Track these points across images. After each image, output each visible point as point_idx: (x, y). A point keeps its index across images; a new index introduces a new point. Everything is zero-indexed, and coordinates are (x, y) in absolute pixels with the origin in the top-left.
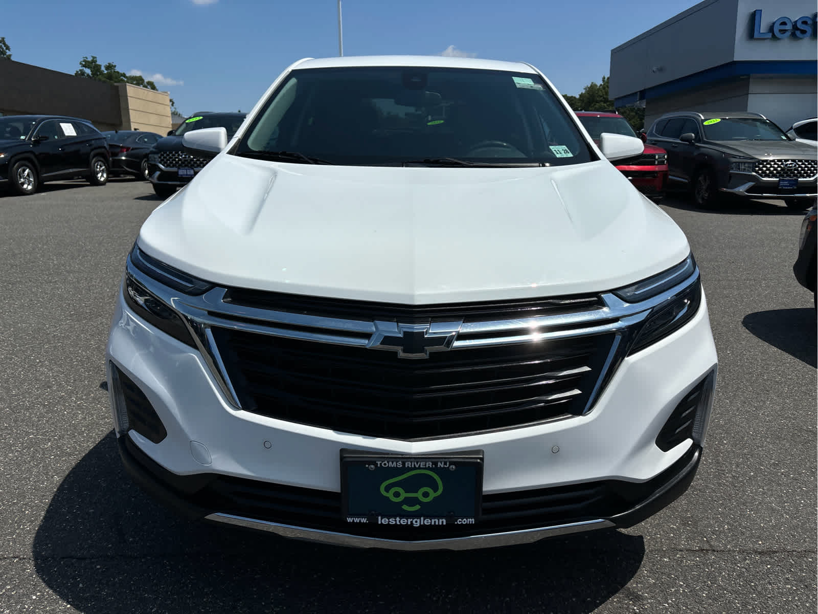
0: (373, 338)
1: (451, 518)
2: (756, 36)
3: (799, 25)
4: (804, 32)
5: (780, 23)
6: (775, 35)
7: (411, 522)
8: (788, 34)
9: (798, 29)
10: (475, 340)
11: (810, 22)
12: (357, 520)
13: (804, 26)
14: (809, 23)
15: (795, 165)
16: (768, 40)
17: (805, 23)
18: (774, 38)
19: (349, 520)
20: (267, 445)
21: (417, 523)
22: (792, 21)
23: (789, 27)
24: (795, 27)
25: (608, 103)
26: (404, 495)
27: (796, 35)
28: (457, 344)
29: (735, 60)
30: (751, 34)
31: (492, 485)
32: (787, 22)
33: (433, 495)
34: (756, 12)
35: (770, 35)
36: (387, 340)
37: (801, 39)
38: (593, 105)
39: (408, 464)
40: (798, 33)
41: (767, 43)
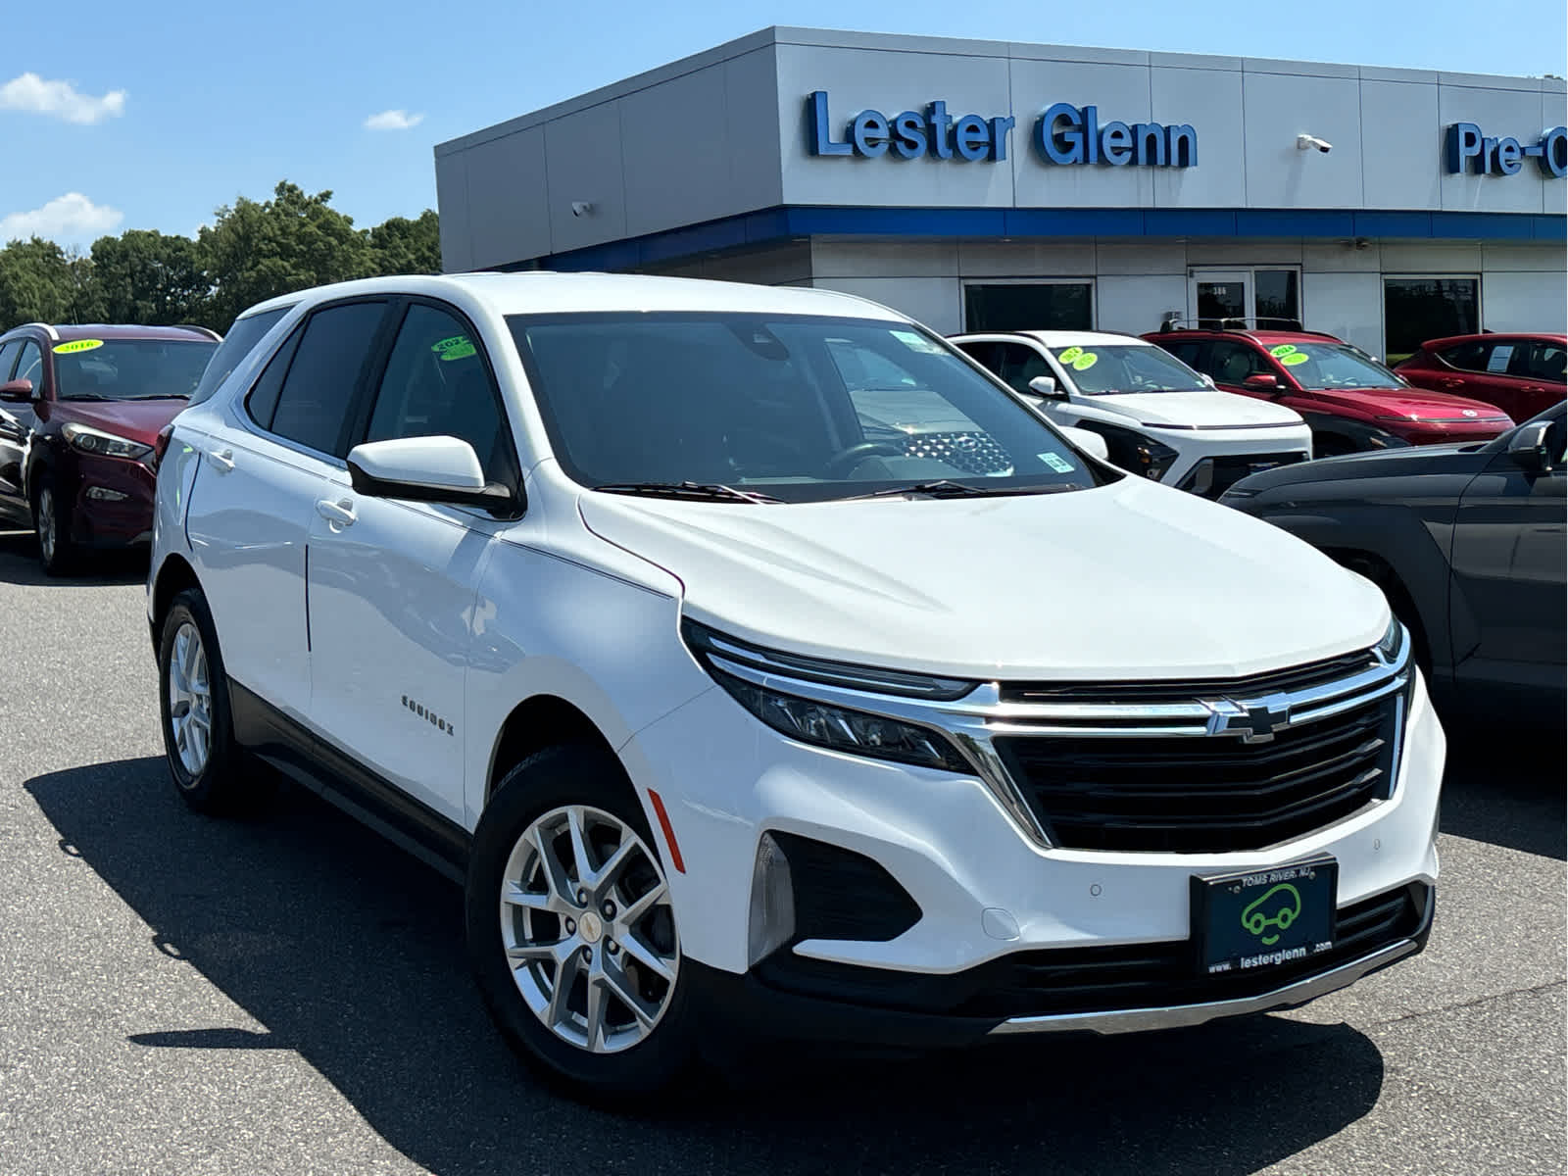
0: (1212, 723)
1: (1310, 947)
2: (822, 151)
3: (901, 129)
4: (912, 145)
5: (865, 123)
6: (859, 151)
7: (1274, 959)
8: (884, 147)
9: (899, 137)
10: (1310, 712)
11: (920, 124)
12: (1219, 968)
13: (910, 130)
14: (919, 126)
15: (976, 445)
16: (846, 159)
17: (911, 125)
18: (858, 154)
19: (1212, 970)
20: (1096, 890)
21: (1279, 958)
22: (888, 120)
23: (883, 133)
24: (895, 135)
25: (293, 260)
26: (1265, 922)
27: (897, 149)
28: (1295, 719)
29: (787, 201)
30: (811, 144)
31: (1347, 894)
32: (879, 124)
33: (1292, 917)
34: (817, 95)
35: (848, 151)
36: (1234, 722)
37: (907, 159)
38: (250, 264)
39: (1273, 878)
40: (901, 146)
41: (845, 166)
